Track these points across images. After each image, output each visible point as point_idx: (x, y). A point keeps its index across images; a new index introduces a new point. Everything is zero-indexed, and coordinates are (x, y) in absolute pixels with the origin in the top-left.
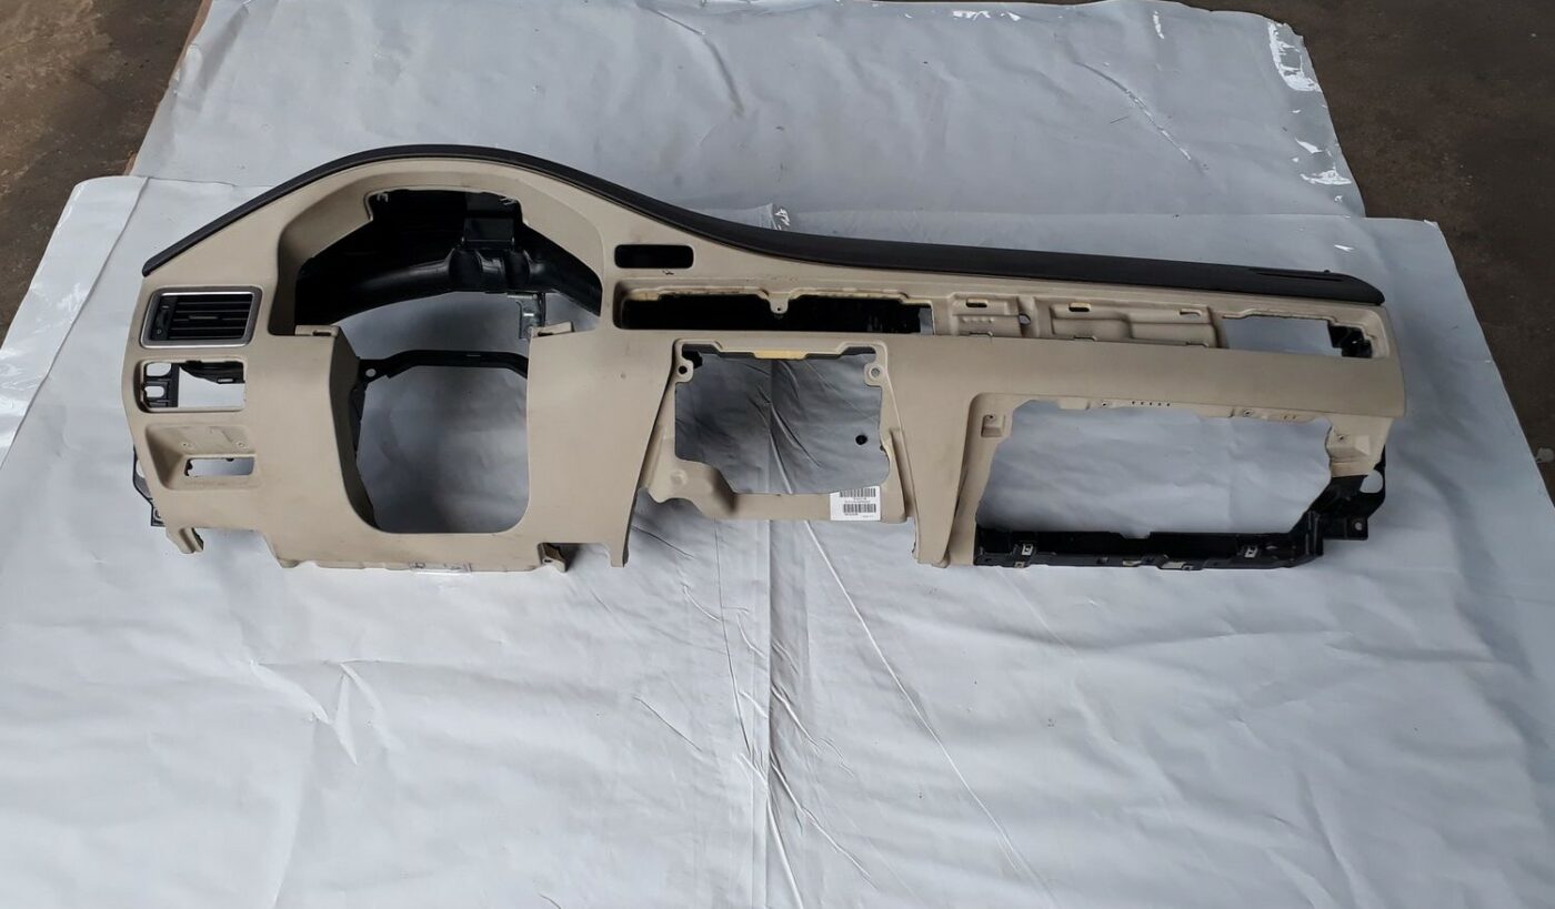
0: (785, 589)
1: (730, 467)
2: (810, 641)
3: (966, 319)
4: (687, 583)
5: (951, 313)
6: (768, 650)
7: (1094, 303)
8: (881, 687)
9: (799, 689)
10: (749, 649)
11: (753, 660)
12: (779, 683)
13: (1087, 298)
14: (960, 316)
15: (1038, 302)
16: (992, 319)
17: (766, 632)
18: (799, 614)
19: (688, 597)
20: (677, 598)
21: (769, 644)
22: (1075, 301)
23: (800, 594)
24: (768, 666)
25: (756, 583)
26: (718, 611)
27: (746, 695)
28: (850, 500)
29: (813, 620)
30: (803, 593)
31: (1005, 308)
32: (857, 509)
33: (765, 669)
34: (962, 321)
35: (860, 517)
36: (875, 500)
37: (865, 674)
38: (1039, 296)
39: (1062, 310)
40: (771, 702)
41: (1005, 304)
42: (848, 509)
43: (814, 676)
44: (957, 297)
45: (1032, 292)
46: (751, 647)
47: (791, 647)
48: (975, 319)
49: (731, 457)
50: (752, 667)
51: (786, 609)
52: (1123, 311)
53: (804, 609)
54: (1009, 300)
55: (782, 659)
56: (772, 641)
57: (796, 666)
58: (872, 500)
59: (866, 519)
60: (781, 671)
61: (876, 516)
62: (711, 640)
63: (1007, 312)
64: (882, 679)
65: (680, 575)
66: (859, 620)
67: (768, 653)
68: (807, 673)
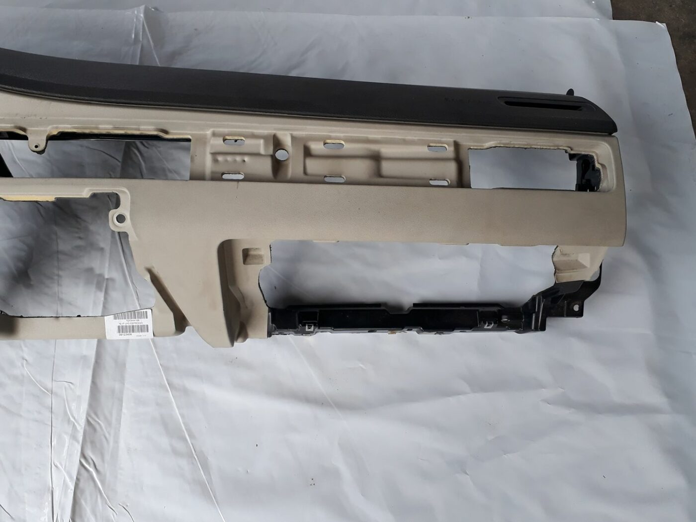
0: (108, 362)
1: (78, 247)
2: (124, 410)
3: (220, 158)
4: (26, 357)
5: (208, 150)
6: (83, 422)
7: (348, 140)
8: (176, 452)
9: (107, 457)
10: (69, 420)
11: (70, 432)
12: (89, 453)
13: (342, 135)
14: (214, 154)
15: (294, 138)
16: (246, 159)
17: (84, 406)
18: (117, 386)
19: (26, 371)
20: (17, 372)
21: (85, 418)
22: (330, 138)
23: (121, 367)
24: (81, 439)
25: (85, 358)
26: (49, 384)
27: (59, 465)
28: (124, 322)
29: (130, 390)
30: (124, 365)
31: (261, 146)
32: (133, 329)
33: (78, 442)
34: (215, 161)
35: (134, 336)
36: (148, 321)
37: (164, 441)
38: (295, 133)
39: (316, 147)
40: (79, 473)
41: (262, 141)
42: (121, 329)
43: (122, 444)
44: (214, 135)
45: (287, 130)
46: (72, 419)
47: (106, 418)
48: (229, 158)
49: (80, 238)
50: (67, 439)
51: (106, 382)
52: (374, 147)
53: (122, 381)
54: (265, 138)
55: (95, 430)
56: (88, 415)
57: (107, 435)
58: (144, 322)
59: (139, 338)
60: (92, 442)
61: (149, 335)
62: (39, 413)
63: (262, 151)
64: (180, 446)
65: (22, 350)
66: (168, 391)
67: (83, 426)
68: (116, 442)
